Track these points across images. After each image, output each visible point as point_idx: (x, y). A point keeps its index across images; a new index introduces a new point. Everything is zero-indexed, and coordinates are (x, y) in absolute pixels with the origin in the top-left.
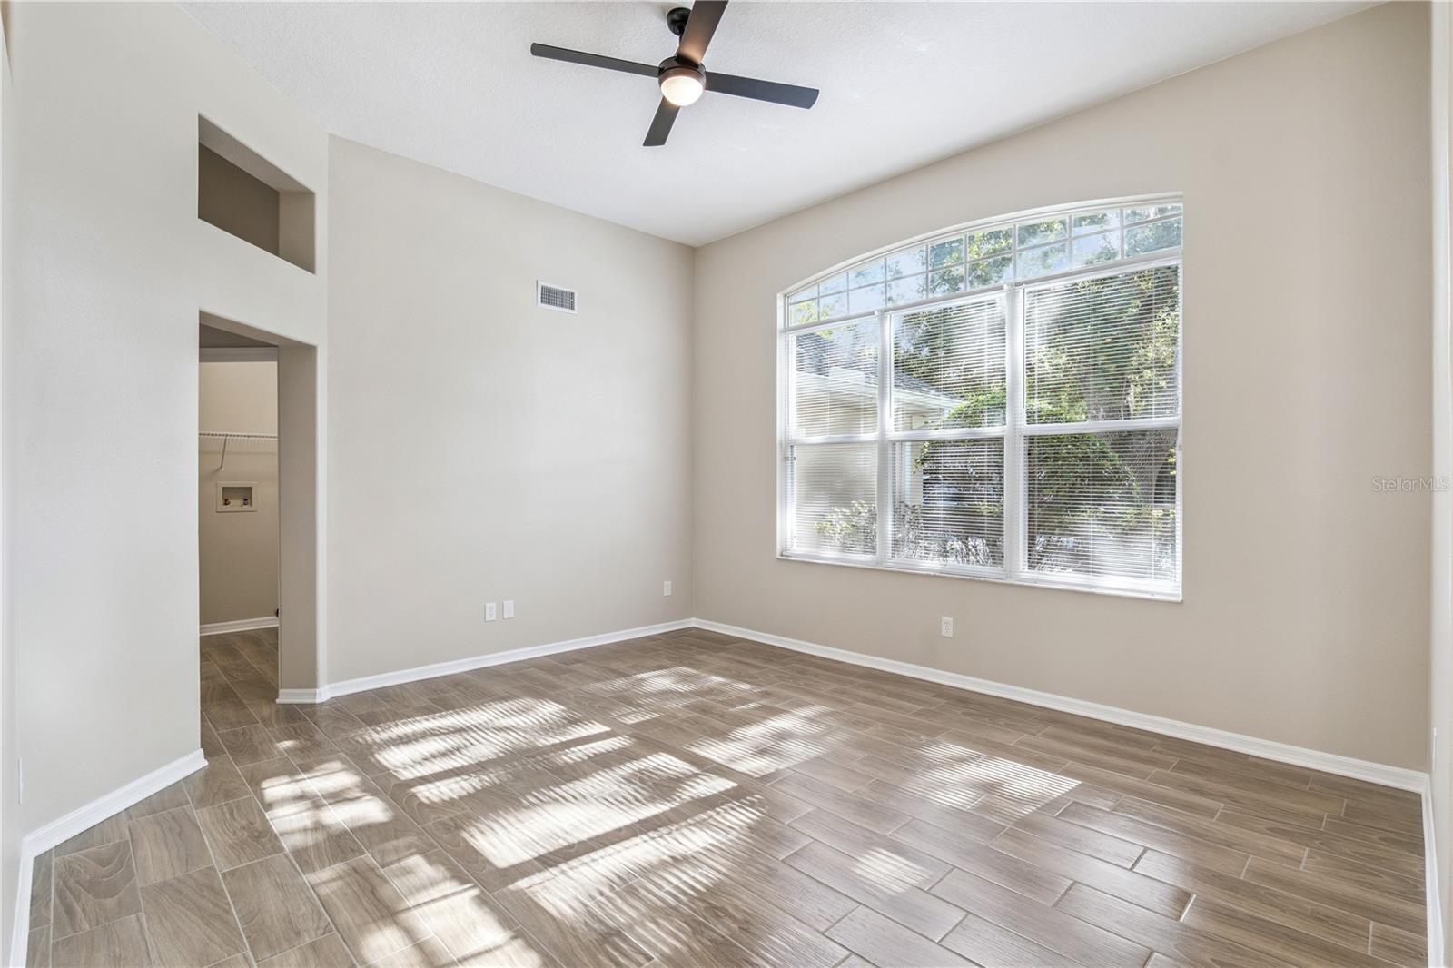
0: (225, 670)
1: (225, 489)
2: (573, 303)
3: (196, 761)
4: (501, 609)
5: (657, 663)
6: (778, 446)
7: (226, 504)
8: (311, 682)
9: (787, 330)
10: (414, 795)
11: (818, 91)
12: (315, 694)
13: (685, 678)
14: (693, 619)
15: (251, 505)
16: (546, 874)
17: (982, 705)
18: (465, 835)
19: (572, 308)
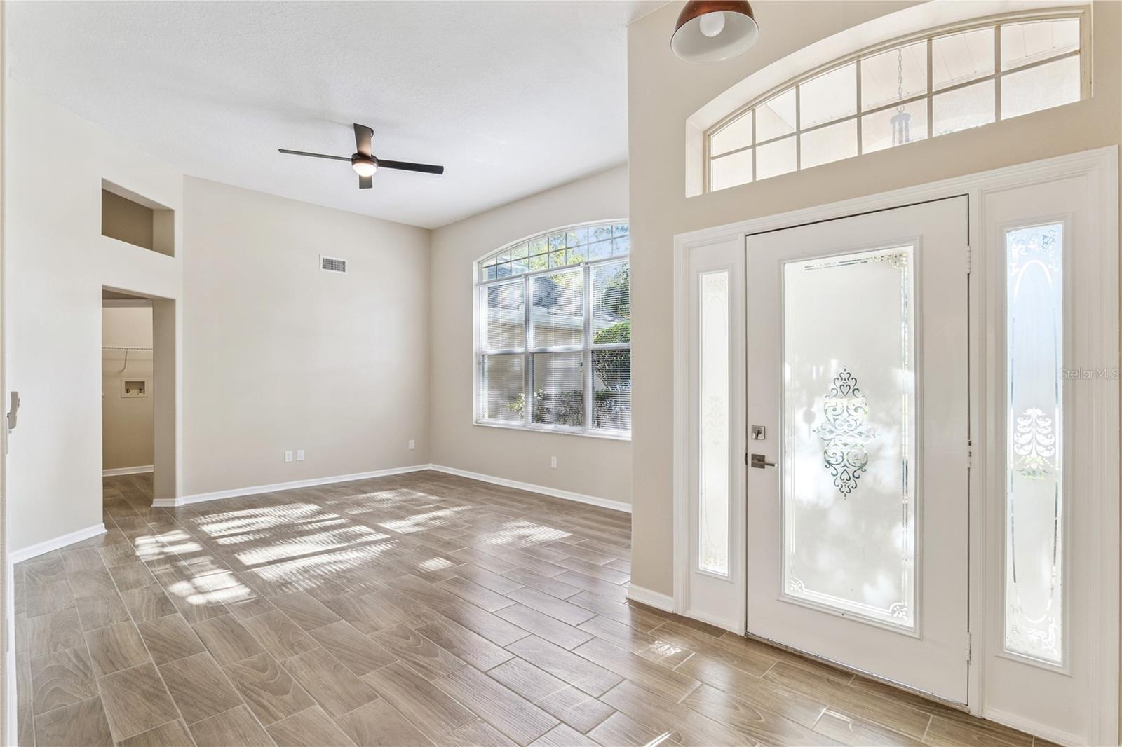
0: (123, 492)
1: (126, 383)
2: (344, 268)
3: (100, 529)
4: (296, 454)
5: (390, 487)
6: (474, 355)
7: (127, 392)
8: (172, 495)
9: (480, 284)
10: (217, 542)
11: (442, 167)
12: (174, 501)
13: (402, 494)
14: (431, 465)
15: (144, 393)
16: (269, 567)
17: (562, 505)
18: (236, 555)
19: (344, 271)
